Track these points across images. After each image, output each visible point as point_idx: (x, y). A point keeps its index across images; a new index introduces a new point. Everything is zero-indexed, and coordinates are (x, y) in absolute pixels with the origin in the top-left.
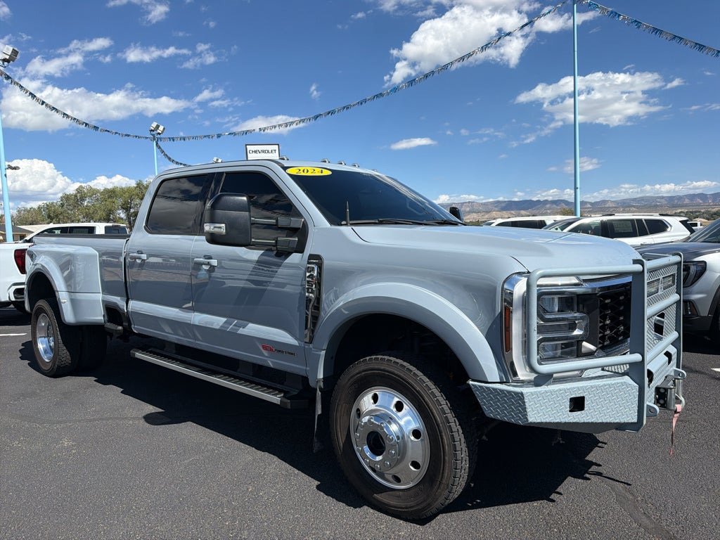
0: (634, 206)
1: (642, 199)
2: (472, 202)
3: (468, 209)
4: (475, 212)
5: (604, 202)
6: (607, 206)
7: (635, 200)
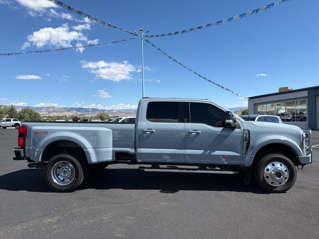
0: (123, 113)
1: (126, 110)
2: (54, 107)
3: (52, 110)
4: (55, 112)
5: (112, 110)
6: (113, 112)
7: (123, 110)
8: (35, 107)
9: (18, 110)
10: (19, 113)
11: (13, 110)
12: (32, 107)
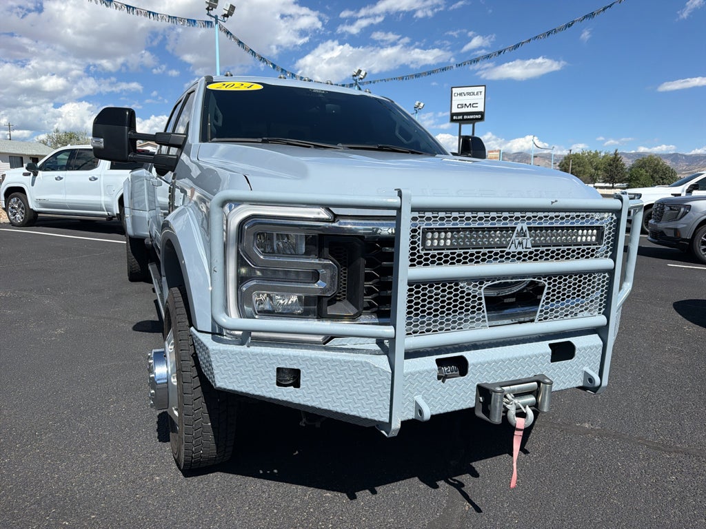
8: (691, 155)
9: (628, 163)
10: (630, 169)
11: (618, 160)
12: (685, 156)
